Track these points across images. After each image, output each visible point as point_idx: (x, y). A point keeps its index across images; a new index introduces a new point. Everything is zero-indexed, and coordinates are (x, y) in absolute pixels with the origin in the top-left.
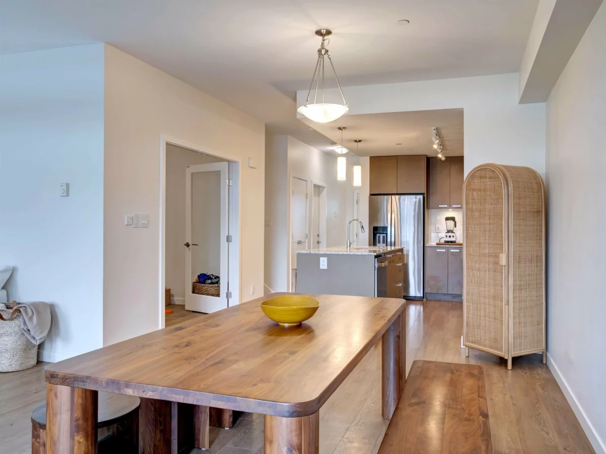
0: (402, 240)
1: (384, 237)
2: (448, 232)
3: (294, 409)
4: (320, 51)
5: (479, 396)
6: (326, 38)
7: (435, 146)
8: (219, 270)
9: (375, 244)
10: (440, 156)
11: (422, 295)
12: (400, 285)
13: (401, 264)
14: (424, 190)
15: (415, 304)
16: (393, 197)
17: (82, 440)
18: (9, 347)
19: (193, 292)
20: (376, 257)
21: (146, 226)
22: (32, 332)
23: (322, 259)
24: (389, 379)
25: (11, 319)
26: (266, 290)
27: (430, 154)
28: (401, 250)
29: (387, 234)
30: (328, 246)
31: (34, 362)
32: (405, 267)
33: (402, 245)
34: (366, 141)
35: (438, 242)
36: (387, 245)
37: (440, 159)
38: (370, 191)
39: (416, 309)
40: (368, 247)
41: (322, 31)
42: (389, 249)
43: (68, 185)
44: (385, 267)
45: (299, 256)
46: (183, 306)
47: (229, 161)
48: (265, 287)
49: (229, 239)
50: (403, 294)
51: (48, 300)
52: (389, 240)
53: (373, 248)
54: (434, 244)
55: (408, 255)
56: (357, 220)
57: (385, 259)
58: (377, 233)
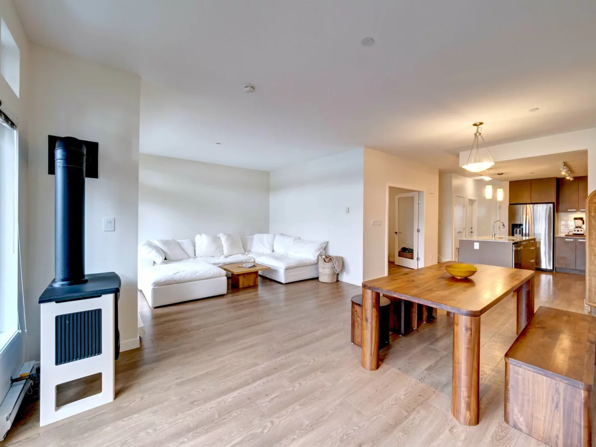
0: (536, 232)
1: (520, 230)
2: (577, 227)
3: (469, 313)
4: (475, 134)
5: (589, 332)
6: (480, 126)
7: (563, 173)
8: (413, 246)
9: (513, 235)
10: (568, 178)
11: (552, 268)
12: (533, 261)
13: (533, 248)
14: (554, 200)
15: (546, 274)
16: (528, 205)
17: (375, 311)
18: (328, 273)
19: (399, 256)
20: (513, 244)
21: (380, 225)
22: (336, 268)
23: (475, 243)
24: (521, 314)
25: (328, 262)
26: (439, 258)
27: (558, 176)
28: (534, 239)
29: (522, 229)
30: (479, 235)
31: (336, 280)
32: (538, 250)
33: (535, 235)
34: (506, 173)
35: (567, 234)
36: (522, 236)
37: (569, 180)
38: (510, 202)
39: (546, 278)
40: (507, 237)
41: (477, 123)
42: (524, 238)
43: (348, 208)
44: (520, 250)
45: (461, 241)
46: (394, 263)
47: (419, 192)
48: (438, 257)
49: (418, 231)
50: (535, 266)
51: (340, 255)
52: (524, 232)
53: (511, 238)
54: (563, 235)
55: (540, 243)
56: (500, 221)
57: (521, 245)
58: (514, 228)
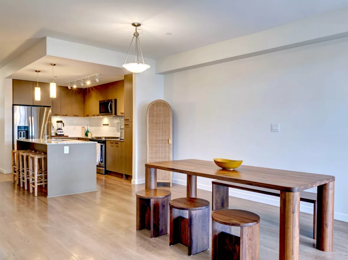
1: (24, 133)
2: (59, 129)
6: (137, 27)
14: (50, 105)
16: (32, 107)
23: (65, 147)
29: (28, 131)
38: (13, 102)
41: (135, 24)
52: (30, 134)
